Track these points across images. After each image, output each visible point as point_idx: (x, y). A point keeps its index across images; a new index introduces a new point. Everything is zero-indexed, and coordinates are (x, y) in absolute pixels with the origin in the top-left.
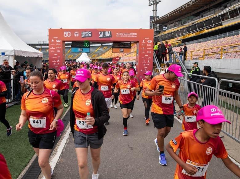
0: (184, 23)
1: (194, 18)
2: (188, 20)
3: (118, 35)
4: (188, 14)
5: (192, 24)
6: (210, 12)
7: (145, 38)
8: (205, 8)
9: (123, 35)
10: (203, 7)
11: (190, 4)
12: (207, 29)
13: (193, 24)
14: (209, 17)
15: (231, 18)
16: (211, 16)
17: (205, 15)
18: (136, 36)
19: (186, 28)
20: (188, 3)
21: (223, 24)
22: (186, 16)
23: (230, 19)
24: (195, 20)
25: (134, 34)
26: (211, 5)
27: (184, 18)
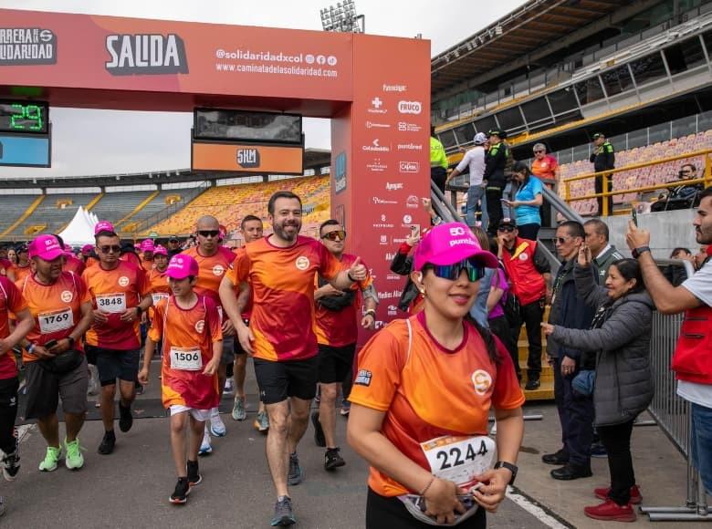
0: (447, 116)
1: (480, 97)
2: (462, 102)
3: (224, 61)
4: (460, 82)
5: (478, 115)
6: (533, 80)
7: (387, 88)
8: (516, 65)
9: (258, 63)
10: (509, 60)
11: (470, 49)
12: (531, 132)
13: (480, 117)
14: (530, 93)
15: (609, 95)
16: (534, 92)
17: (517, 86)
18: (334, 73)
19: (461, 129)
20: (460, 45)
21: (584, 114)
22: (454, 91)
23: (607, 98)
24: (485, 104)
25: (321, 59)
26: (536, 57)
27: (447, 99)
